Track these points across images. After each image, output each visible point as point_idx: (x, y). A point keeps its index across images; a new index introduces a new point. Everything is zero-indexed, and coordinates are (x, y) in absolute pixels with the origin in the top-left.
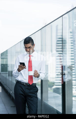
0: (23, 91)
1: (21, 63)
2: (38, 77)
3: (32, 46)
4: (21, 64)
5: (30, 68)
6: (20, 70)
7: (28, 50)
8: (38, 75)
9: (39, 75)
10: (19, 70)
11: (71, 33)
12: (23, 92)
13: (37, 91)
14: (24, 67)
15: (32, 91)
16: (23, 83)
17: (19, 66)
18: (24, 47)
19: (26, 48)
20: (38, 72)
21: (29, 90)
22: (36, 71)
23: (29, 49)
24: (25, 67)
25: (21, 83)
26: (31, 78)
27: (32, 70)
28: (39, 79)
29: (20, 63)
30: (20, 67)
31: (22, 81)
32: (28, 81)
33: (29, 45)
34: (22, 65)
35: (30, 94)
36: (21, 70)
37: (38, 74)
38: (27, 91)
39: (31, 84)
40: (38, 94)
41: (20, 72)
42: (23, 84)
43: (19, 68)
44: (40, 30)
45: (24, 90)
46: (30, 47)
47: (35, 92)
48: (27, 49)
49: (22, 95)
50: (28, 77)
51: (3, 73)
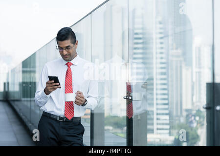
0: (55, 133)
1: (51, 78)
2: (83, 105)
3: (72, 45)
4: (50, 80)
5: (69, 88)
6: (49, 90)
7: (65, 52)
8: (84, 100)
9: (86, 101)
10: (47, 91)
11: (160, 23)
12: (55, 135)
13: (82, 133)
14: (57, 85)
15: (71, 132)
16: (55, 117)
17: (47, 83)
18: (58, 47)
19: (61, 48)
20: (85, 95)
21: (67, 130)
22: (79, 94)
23: (67, 50)
24: (60, 85)
25: (52, 116)
26: (69, 106)
27: (71, 92)
28: (85, 109)
29: (49, 77)
30: (50, 85)
31: (52, 113)
32: (64, 112)
33: (67, 43)
34: (53, 81)
35: (69, 139)
36: (51, 92)
37: (83, 98)
38: (62, 132)
39: (70, 118)
40: (83, 137)
41: (48, 96)
42: (55, 120)
43: (47, 87)
44: (90, 15)
45: (58, 130)
46: (69, 46)
47: (78, 134)
48: (63, 51)
49: (52, 141)
50: (64, 104)
51: (26, 99)
